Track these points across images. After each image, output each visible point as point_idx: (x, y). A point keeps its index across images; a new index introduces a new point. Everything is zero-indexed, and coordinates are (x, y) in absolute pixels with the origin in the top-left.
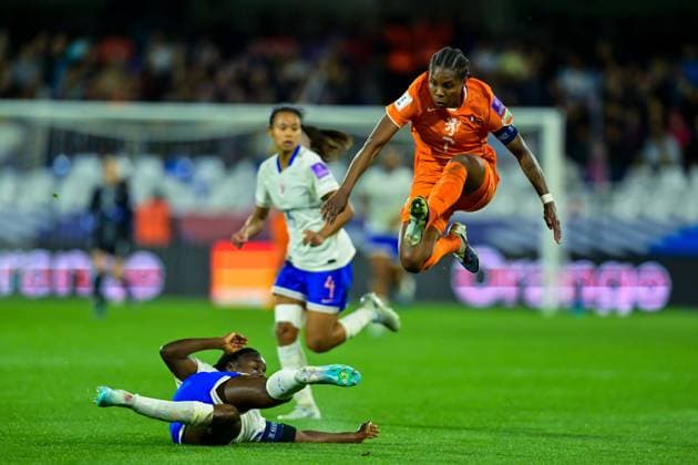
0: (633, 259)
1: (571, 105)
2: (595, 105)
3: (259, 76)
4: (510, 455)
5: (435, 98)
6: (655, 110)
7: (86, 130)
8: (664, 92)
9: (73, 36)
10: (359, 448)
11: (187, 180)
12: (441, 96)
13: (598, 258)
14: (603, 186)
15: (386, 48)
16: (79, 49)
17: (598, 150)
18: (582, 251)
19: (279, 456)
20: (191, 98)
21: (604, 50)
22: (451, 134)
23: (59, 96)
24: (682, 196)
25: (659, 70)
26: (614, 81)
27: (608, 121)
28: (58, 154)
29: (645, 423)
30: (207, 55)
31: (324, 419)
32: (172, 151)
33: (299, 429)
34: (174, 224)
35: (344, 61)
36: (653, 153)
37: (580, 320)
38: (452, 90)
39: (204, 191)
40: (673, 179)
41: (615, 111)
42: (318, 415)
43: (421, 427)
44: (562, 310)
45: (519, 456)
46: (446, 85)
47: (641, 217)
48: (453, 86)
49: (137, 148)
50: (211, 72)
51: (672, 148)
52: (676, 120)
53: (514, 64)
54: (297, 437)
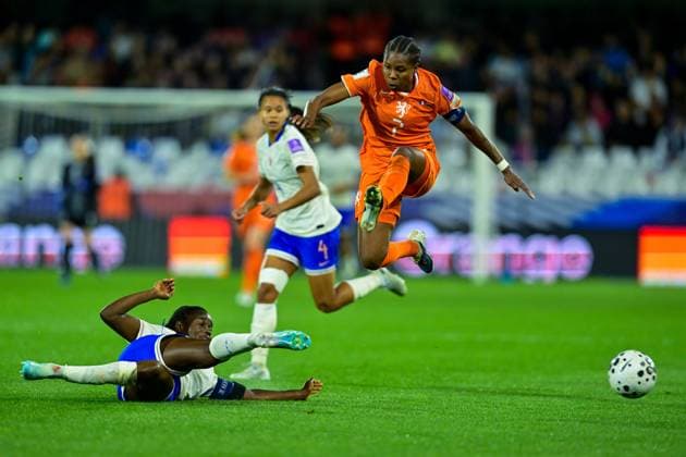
0: (558, 232)
1: (501, 90)
2: (523, 90)
3: (213, 63)
4: (444, 413)
5: (389, 81)
6: (578, 95)
7: (53, 113)
8: (586, 78)
9: (40, 27)
10: (304, 406)
11: (146, 159)
12: (393, 79)
13: (526, 231)
14: (530, 165)
15: (329, 38)
16: (47, 39)
17: (525, 132)
18: (510, 225)
19: (230, 412)
20: (150, 85)
21: (531, 39)
22: (401, 117)
23: (27, 83)
24: (603, 174)
25: (582, 57)
26: (540, 68)
27: (535, 104)
28: (27, 135)
29: (569, 384)
30: (166, 44)
31: (273, 379)
32: (132, 132)
33: (249, 388)
34: (134, 199)
35: (290, 50)
36: (576, 135)
37: (509, 289)
38: (404, 74)
39: (162, 169)
40: (595, 158)
41: (541, 96)
42: (267, 375)
43: (362, 386)
44: (492, 279)
45: (452, 414)
46: (398, 69)
47: (565, 193)
48: (404, 70)
49: (100, 129)
50: (169, 60)
51: (593, 130)
52: (598, 104)
53: (448, 52)
54: (246, 395)
